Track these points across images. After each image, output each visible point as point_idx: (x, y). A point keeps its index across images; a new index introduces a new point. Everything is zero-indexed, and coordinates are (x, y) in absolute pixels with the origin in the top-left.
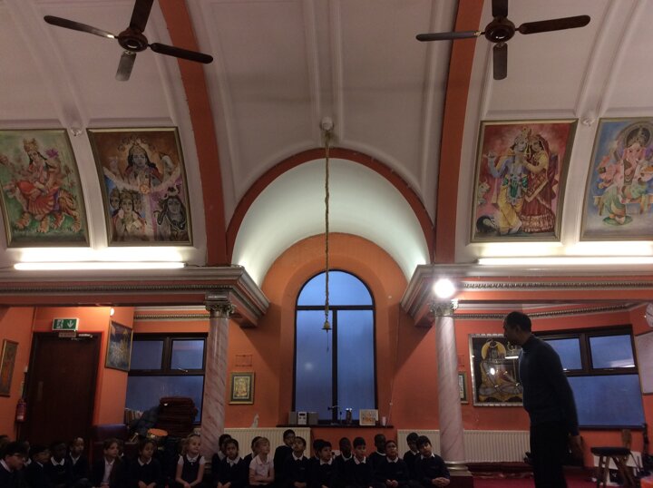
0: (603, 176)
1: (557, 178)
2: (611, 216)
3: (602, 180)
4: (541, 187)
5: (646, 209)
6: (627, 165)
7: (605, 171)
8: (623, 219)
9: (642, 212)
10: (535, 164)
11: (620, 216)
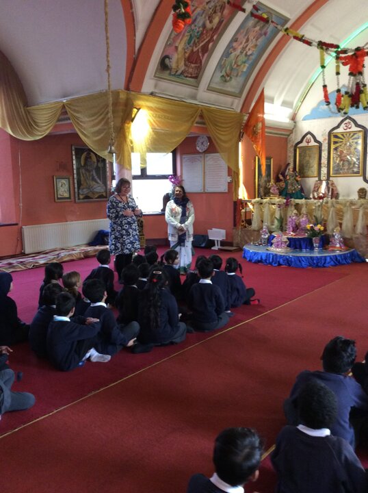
0: (235, 44)
1: (215, 37)
2: (225, 74)
3: (232, 47)
4: (204, 42)
5: (239, 74)
6: (247, 40)
7: (236, 41)
8: (228, 78)
9: (237, 76)
10: (211, 22)
11: (228, 76)
